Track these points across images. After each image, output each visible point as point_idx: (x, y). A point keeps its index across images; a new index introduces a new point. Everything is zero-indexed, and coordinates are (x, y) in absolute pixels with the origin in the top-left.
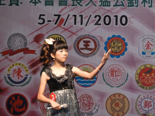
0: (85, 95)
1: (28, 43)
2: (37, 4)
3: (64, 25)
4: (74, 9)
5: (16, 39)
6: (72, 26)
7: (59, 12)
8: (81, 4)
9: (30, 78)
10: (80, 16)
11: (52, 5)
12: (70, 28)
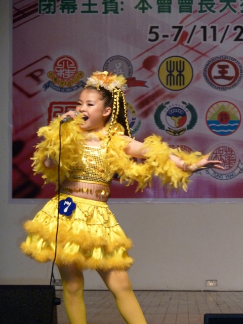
0: (222, 147)
1: (134, 71)
2: (145, 11)
3: (188, 42)
4: (202, 17)
5: (116, 64)
6: (200, 43)
7: (179, 22)
8: (212, 9)
9: (140, 123)
10: (212, 27)
11: (169, 12)
12: (197, 46)
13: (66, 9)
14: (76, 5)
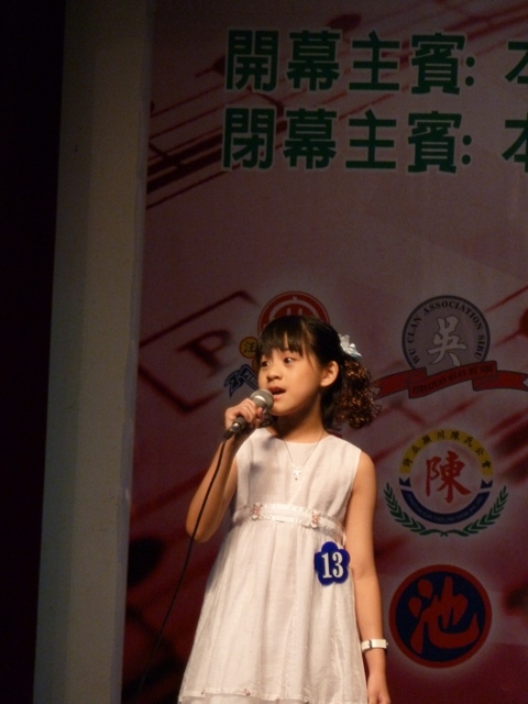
13: (303, 153)
14: (333, 144)
